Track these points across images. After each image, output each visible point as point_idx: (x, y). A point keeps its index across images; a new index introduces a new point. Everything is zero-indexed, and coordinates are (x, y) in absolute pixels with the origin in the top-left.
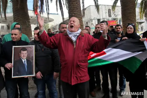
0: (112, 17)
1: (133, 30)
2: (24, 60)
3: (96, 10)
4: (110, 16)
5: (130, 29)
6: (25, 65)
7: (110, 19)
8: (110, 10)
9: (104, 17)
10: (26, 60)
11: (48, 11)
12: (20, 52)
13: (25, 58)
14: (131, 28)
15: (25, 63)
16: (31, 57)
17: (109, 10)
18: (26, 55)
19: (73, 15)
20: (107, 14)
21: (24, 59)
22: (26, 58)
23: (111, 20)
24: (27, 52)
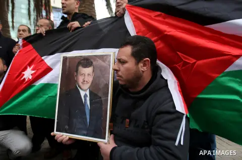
2: (84, 93)
6: (86, 107)
10: (88, 92)
12: (77, 71)
13: (86, 86)
15: (85, 100)
16: (102, 86)
21: (85, 90)
22: (89, 88)
24: (93, 71)
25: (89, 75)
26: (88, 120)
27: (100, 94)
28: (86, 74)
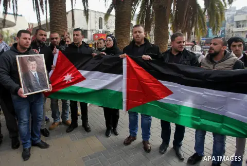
0: (103, 28)
1: (113, 42)
2: (34, 73)
3: (85, 18)
4: (100, 27)
5: (108, 42)
6: (37, 79)
7: (101, 31)
8: (102, 19)
9: (93, 28)
10: (36, 72)
14: (110, 41)
17: (100, 19)
18: (36, 66)
19: (56, 21)
20: (97, 25)
21: (34, 71)
22: (36, 70)
23: (102, 33)
24: (36, 63)
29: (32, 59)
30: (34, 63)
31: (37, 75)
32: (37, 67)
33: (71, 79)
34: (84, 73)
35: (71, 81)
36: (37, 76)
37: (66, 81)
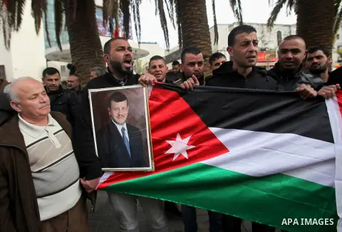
2: (121, 127)
6: (126, 141)
10: (125, 126)
11: (138, 31)
12: (110, 105)
13: (123, 120)
15: (123, 133)
21: (122, 124)
22: (126, 121)
24: (128, 105)
25: (123, 108)
26: (130, 153)
27: (137, 126)
28: (121, 109)
29: (120, 97)
30: (122, 104)
31: (126, 132)
32: (129, 114)
33: (188, 151)
34: (225, 136)
35: (186, 155)
36: (127, 135)
37: (172, 155)
